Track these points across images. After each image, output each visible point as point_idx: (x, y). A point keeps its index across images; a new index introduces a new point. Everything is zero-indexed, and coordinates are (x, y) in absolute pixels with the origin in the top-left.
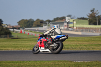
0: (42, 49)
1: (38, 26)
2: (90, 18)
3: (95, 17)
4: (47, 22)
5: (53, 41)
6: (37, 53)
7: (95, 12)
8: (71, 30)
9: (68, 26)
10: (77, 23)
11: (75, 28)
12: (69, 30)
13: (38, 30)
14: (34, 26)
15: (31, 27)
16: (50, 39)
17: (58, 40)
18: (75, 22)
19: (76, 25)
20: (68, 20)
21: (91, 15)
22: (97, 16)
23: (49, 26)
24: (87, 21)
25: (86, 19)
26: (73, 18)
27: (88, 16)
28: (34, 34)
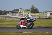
0: (22, 26)
1: (5, 14)
2: (32, 10)
3: (34, 9)
4: (9, 12)
5: (28, 22)
6: (19, 28)
7: (34, 7)
8: (22, 16)
9: (20, 14)
10: (24, 13)
11: (24, 15)
12: (20, 16)
13: (4, 16)
14: (2, 14)
15: (1, 15)
16: (26, 21)
17: (31, 21)
18: (23, 12)
19: (24, 14)
20: (20, 11)
21: (32, 8)
22: (35, 8)
23: (10, 14)
24: (30, 11)
25: (29, 10)
26: (22, 10)
27: (31, 9)
28: (2, 18)
